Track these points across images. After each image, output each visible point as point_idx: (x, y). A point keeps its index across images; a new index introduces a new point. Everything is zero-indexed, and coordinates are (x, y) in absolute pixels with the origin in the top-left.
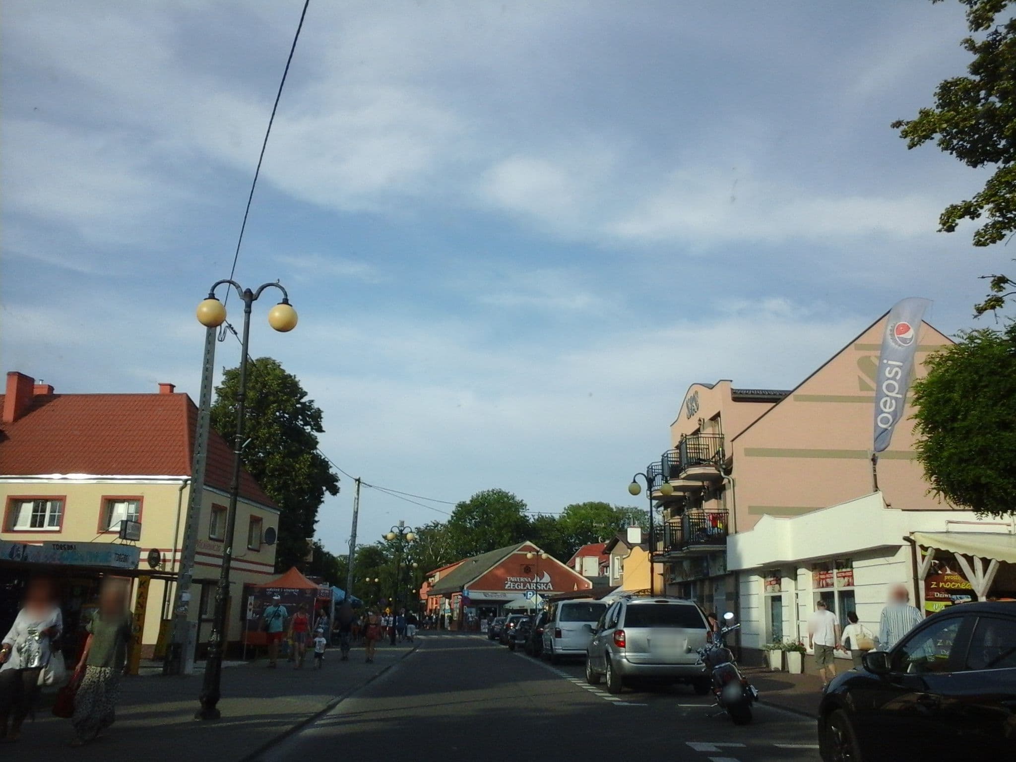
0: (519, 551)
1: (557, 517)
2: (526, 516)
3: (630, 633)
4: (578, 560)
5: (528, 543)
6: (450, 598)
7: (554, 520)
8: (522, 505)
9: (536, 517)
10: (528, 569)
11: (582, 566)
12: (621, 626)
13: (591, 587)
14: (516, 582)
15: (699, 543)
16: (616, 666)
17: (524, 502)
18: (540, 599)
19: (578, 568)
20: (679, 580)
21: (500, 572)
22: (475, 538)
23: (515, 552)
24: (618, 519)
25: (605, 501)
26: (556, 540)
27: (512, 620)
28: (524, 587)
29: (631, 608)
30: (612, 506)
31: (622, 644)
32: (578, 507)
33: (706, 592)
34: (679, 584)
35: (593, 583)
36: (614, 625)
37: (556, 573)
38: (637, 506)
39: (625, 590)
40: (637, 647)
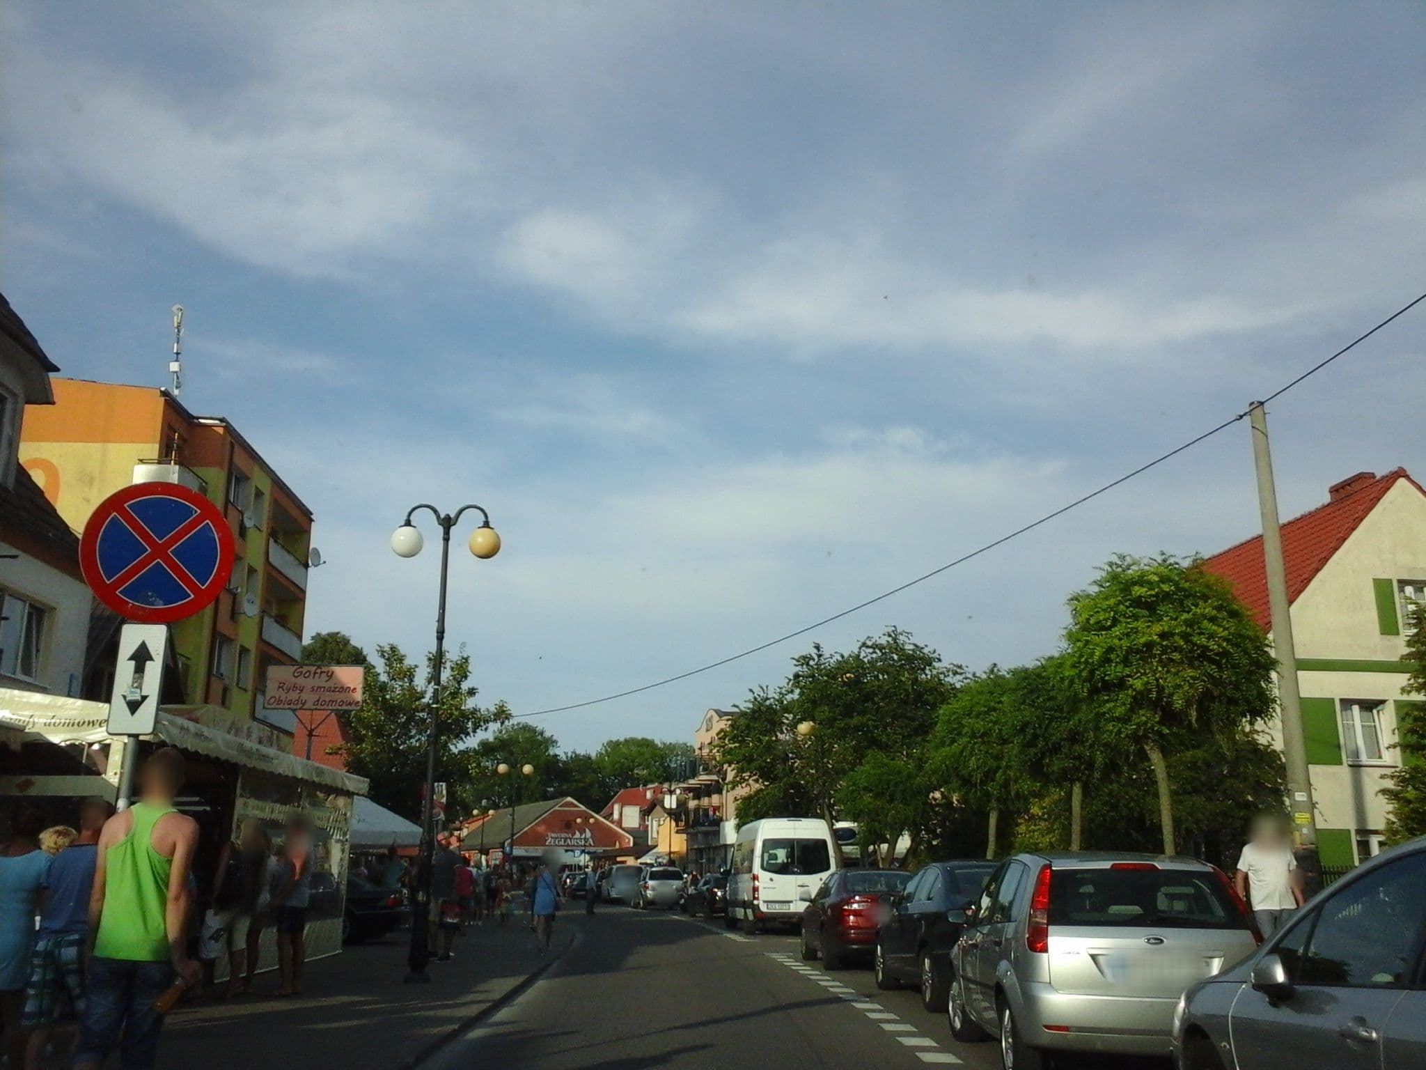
0: (561, 806)
1: (593, 755)
2: (556, 756)
3: (651, 883)
4: (616, 808)
5: (569, 799)
6: (487, 854)
7: (590, 758)
8: (551, 742)
9: (569, 755)
10: (568, 825)
11: (621, 814)
12: (647, 880)
13: (631, 845)
14: (557, 838)
15: (704, 826)
16: (644, 897)
17: (554, 738)
18: (587, 857)
19: (616, 816)
20: (696, 847)
21: (541, 829)
22: (499, 782)
23: (557, 808)
24: (663, 758)
25: (649, 738)
26: (591, 785)
27: (568, 877)
28: (565, 842)
29: (652, 872)
30: (657, 742)
31: (647, 888)
32: (617, 744)
33: (711, 856)
34: (695, 849)
35: (634, 838)
36: (645, 879)
37: (598, 828)
38: (685, 742)
39: (660, 851)
40: (653, 889)
